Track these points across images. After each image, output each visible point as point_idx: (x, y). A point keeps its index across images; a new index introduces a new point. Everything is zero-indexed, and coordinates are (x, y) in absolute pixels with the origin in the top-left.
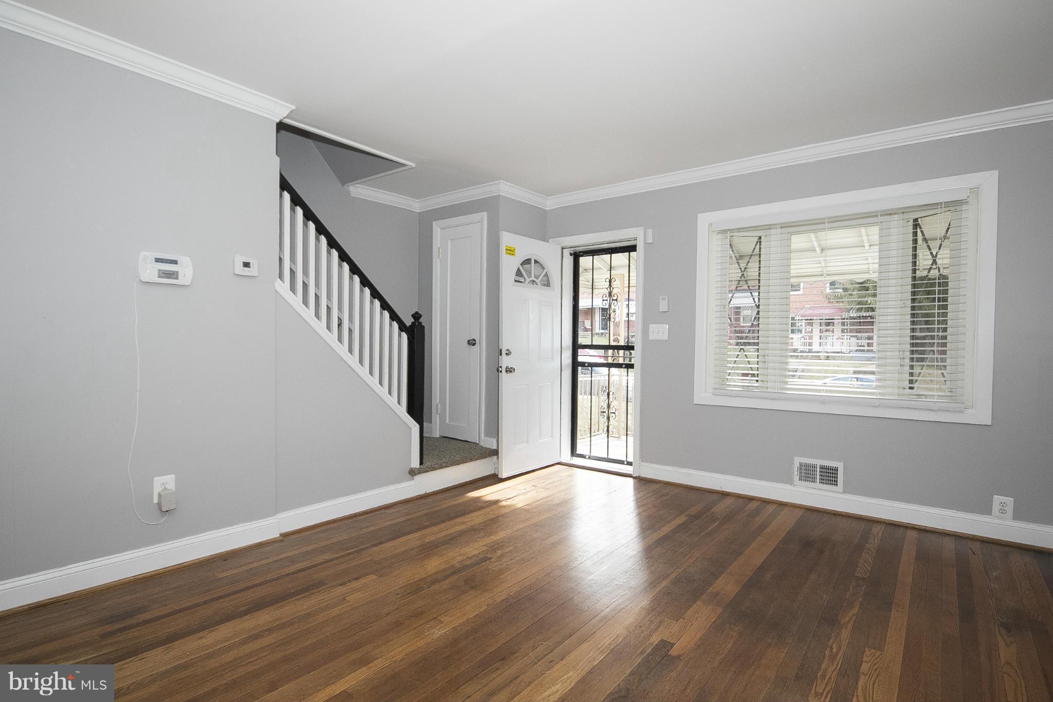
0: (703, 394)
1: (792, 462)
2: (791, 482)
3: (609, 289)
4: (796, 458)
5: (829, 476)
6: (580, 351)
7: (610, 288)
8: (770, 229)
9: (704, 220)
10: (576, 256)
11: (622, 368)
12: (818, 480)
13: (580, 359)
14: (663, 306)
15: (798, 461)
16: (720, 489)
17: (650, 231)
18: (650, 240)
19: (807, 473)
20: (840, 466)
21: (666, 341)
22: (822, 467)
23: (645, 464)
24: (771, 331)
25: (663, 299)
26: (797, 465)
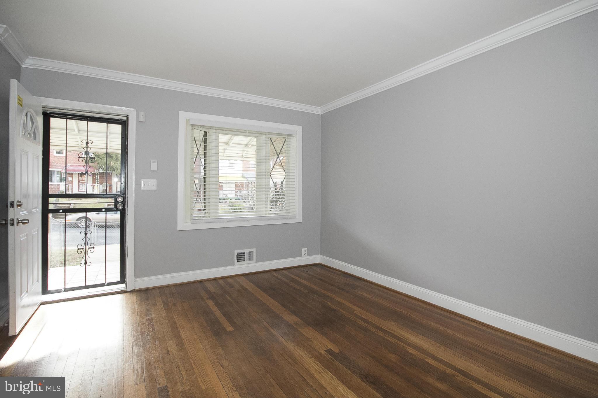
0: (183, 224)
2: (233, 264)
3: (85, 149)
4: (235, 251)
5: (250, 256)
6: (51, 200)
7: (87, 148)
8: (210, 129)
9: (183, 116)
10: (47, 116)
11: (102, 211)
12: (245, 260)
13: (51, 207)
14: (154, 167)
16: (196, 280)
17: (142, 114)
18: (142, 119)
19: (241, 257)
20: (254, 250)
21: (155, 191)
22: (247, 253)
23: (137, 279)
24: (211, 185)
25: (154, 162)
26: (236, 254)
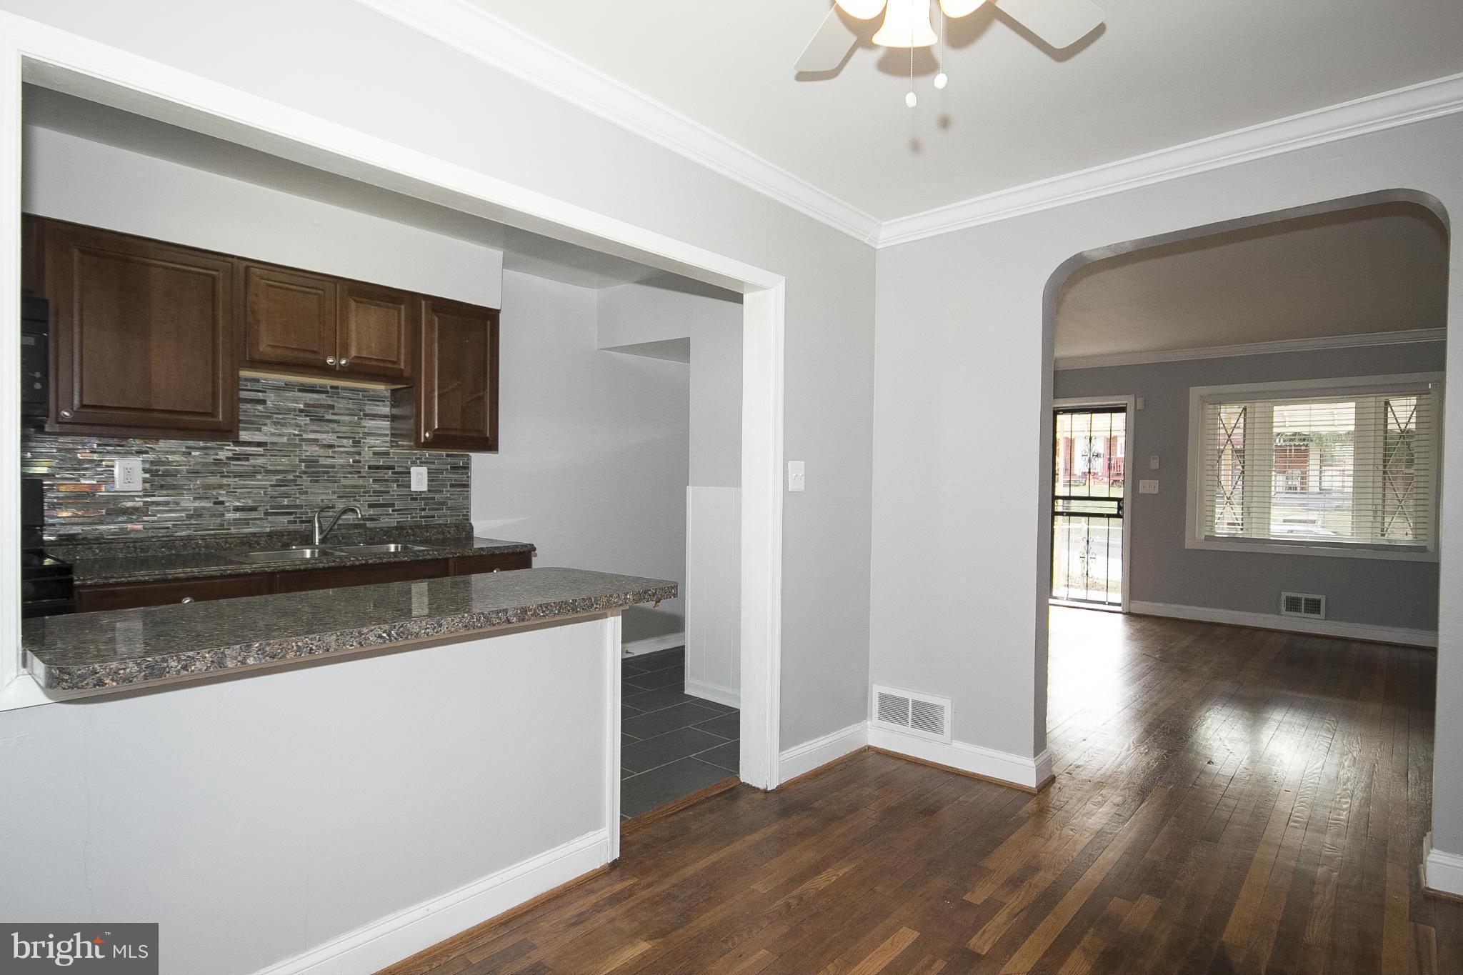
1: (1280, 596)
2: (1279, 613)
4: (1283, 593)
5: (1313, 607)
9: (1196, 393)
12: (1303, 610)
14: (1154, 465)
15: (1284, 595)
16: (1210, 621)
18: (1141, 407)
19: (1293, 605)
20: (1323, 598)
21: (1157, 495)
22: (1306, 600)
23: (1133, 601)
25: (1155, 458)
26: (1284, 598)
